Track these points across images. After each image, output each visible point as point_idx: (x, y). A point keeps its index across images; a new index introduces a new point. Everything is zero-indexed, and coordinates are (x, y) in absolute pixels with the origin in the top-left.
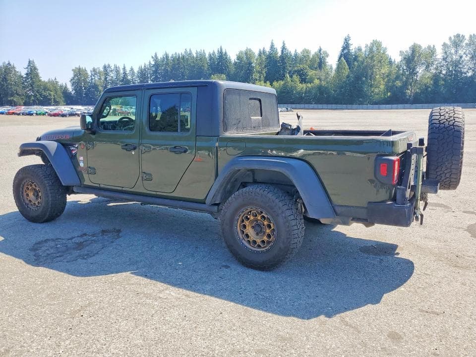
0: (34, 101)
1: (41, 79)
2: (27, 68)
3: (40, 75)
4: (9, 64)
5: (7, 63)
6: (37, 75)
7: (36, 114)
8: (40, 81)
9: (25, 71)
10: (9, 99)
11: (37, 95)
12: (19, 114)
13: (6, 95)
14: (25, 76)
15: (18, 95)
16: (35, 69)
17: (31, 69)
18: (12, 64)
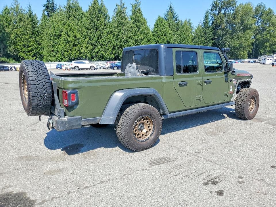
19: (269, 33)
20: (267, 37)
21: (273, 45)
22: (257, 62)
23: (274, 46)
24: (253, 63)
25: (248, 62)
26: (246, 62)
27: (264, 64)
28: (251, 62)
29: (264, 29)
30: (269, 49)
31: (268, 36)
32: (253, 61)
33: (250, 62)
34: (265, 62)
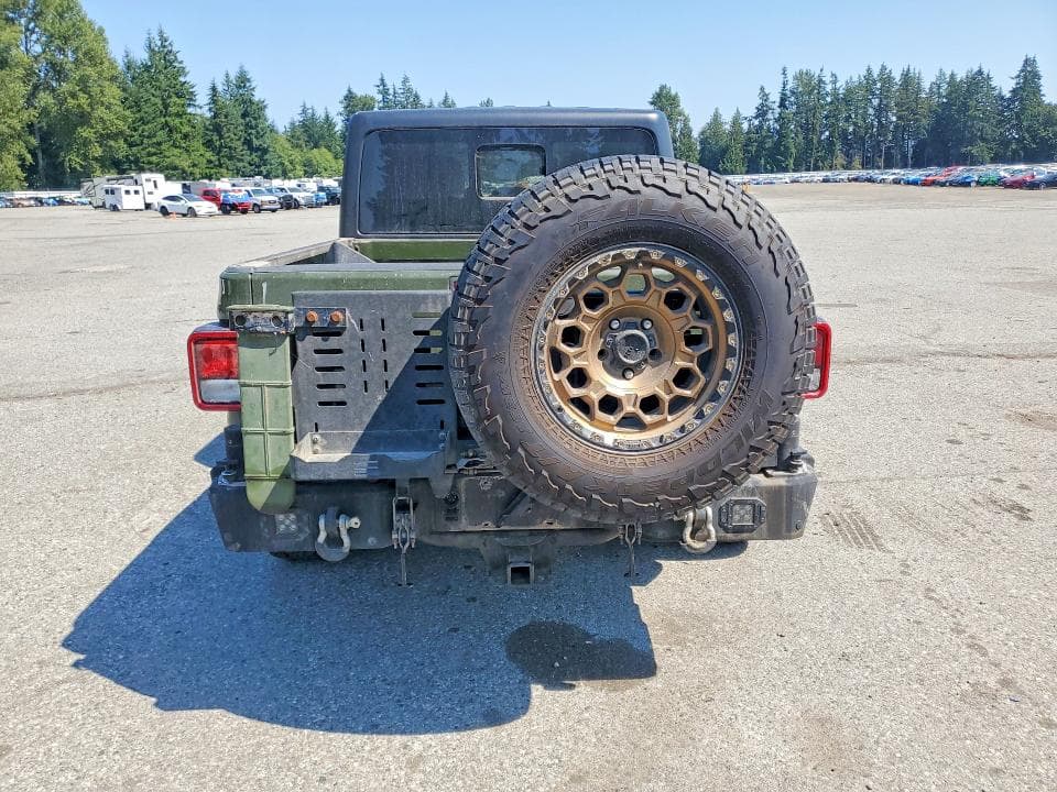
0: (1015, 152)
1: (1044, 98)
2: (1018, 76)
3: (1044, 90)
4: (980, 72)
5: (976, 69)
6: (1037, 91)
7: (978, 183)
8: (1040, 103)
9: (1012, 84)
10: (963, 150)
11: (1024, 139)
12: (943, 185)
13: (961, 142)
14: (1008, 95)
15: (983, 139)
16: (1036, 75)
17: (1025, 77)
18: (985, 73)
19: (85, 90)
20: (79, 106)
21: (109, 136)
22: (69, 204)
23: (112, 143)
24: (54, 205)
25: (32, 202)
26: (26, 203)
27: (115, 208)
28: (49, 205)
29: (58, 71)
30: (97, 151)
31: (83, 100)
32: (54, 198)
33: (40, 202)
34: (120, 202)
